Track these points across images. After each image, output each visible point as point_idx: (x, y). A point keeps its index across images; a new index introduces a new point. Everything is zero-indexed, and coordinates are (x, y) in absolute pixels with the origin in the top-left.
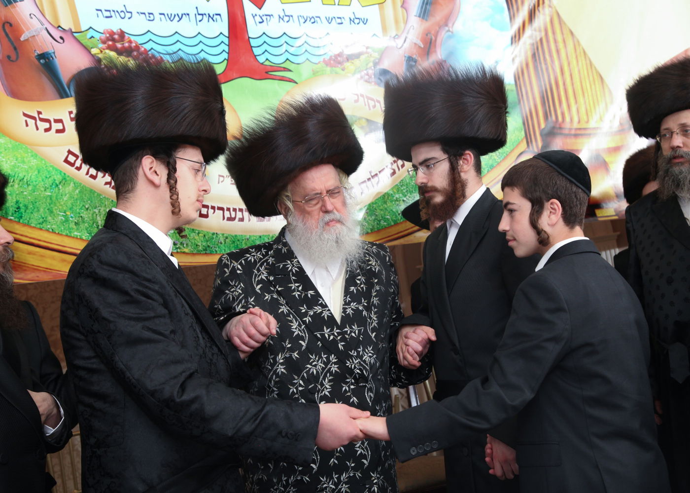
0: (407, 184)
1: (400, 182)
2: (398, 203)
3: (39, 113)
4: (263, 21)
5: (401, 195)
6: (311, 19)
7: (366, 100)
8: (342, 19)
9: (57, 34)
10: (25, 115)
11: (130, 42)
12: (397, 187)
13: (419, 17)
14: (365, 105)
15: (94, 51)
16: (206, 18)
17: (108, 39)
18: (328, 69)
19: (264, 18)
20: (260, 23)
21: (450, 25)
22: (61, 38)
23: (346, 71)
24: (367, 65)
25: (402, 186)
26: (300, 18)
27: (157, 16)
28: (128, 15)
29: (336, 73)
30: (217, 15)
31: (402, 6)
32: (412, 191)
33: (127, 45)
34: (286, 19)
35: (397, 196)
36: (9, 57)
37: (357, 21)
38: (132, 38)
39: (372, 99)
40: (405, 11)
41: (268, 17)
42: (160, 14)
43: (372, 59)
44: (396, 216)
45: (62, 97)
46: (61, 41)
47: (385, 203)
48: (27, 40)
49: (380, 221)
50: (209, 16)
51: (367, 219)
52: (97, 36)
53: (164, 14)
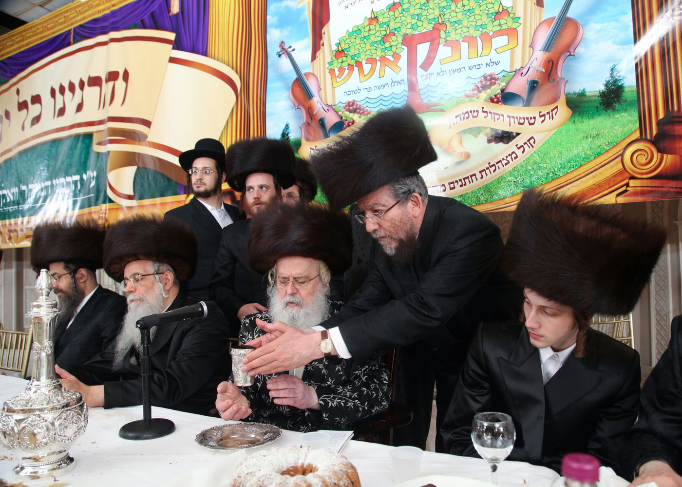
0: (518, 170)
1: (513, 169)
2: (509, 183)
3: (316, 147)
4: (427, 78)
5: (512, 178)
6: (458, 70)
7: (493, 115)
8: (481, 65)
9: (326, 108)
10: (311, 148)
11: (357, 105)
12: (509, 172)
13: (544, 50)
14: (492, 118)
15: (340, 113)
16: (396, 84)
17: (346, 106)
18: (468, 99)
19: (428, 76)
20: (426, 79)
21: (571, 50)
22: (328, 110)
23: (479, 98)
24: (496, 92)
25: (514, 172)
26: (451, 71)
27: (373, 88)
28: (359, 91)
29: (473, 101)
30: (402, 80)
31: (530, 46)
32: (523, 175)
33: (355, 107)
34: (442, 73)
35: (510, 178)
36: (308, 123)
37: (491, 64)
38: (358, 103)
39: (498, 114)
40: (532, 49)
41: (431, 75)
42: (375, 87)
43: (500, 87)
44: (506, 192)
45: (326, 138)
46: (327, 111)
47: (499, 183)
48: (316, 114)
49: (493, 196)
50: (398, 82)
51: (484, 194)
52: (342, 105)
53: (376, 87)
